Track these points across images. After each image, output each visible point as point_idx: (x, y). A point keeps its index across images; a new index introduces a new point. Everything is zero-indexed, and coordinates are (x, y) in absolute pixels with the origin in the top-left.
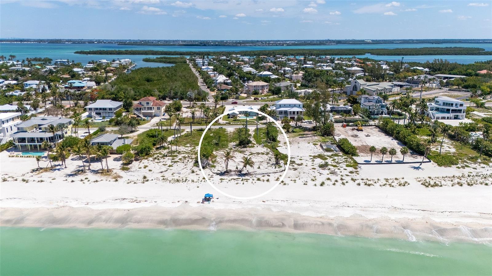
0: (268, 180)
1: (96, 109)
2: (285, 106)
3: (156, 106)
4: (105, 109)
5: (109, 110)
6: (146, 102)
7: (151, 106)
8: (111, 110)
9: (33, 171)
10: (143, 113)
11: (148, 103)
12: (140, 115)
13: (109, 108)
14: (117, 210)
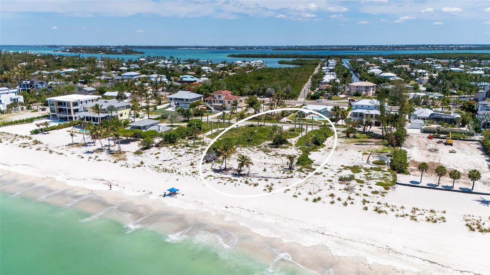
0: (256, 185)
1: (176, 99)
2: (362, 107)
3: (227, 99)
4: (183, 100)
5: (186, 101)
6: (218, 95)
7: (222, 100)
8: (188, 101)
9: (69, 145)
10: (214, 105)
11: (220, 96)
12: (211, 108)
13: (186, 99)
14: (85, 189)
